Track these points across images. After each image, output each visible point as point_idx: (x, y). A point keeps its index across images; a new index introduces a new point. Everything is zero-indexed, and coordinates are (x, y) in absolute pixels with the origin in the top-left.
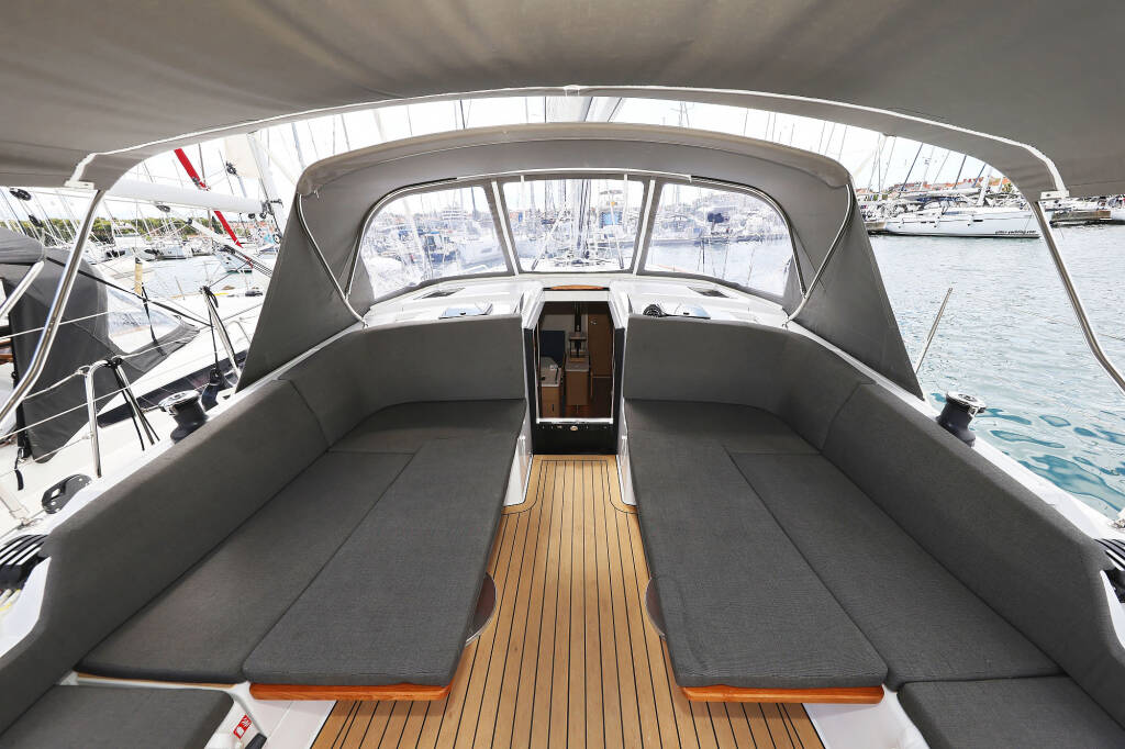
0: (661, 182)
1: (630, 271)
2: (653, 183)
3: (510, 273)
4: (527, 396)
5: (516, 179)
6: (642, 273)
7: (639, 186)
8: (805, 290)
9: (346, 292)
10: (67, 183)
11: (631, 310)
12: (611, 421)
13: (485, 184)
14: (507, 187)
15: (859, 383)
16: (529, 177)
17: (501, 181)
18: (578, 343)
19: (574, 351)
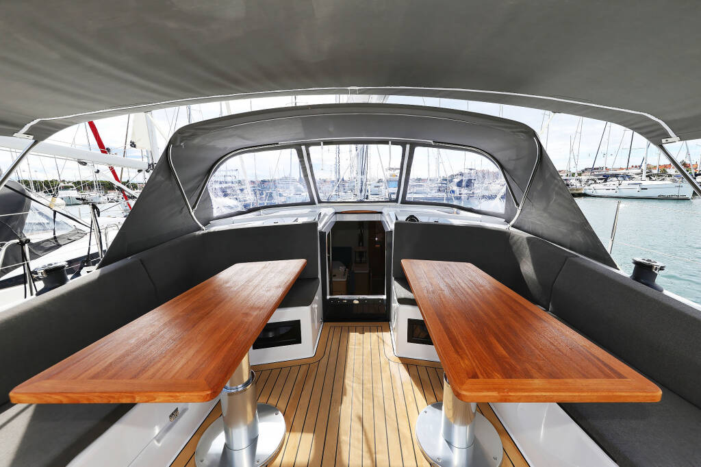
0: (413, 146)
1: (396, 201)
2: (408, 146)
3: (312, 203)
4: (320, 276)
5: (318, 144)
6: (404, 202)
7: (399, 149)
8: (518, 205)
9: (193, 208)
10: (15, 135)
11: (397, 219)
12: (384, 297)
13: (298, 147)
14: (312, 149)
15: (567, 257)
16: (326, 143)
17: (308, 145)
18: (361, 254)
19: (358, 259)
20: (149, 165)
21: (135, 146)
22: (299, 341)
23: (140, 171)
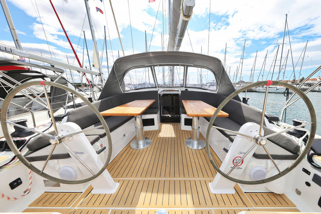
0: (187, 66)
1: (183, 87)
2: (186, 66)
3: (156, 87)
4: (159, 107)
5: (157, 65)
7: (183, 67)
8: (218, 85)
9: (121, 86)
13: (151, 66)
14: (155, 67)
16: (160, 65)
18: (173, 108)
19: (172, 110)
20: (99, 74)
21: (94, 66)
22: (154, 125)
23: (96, 76)
